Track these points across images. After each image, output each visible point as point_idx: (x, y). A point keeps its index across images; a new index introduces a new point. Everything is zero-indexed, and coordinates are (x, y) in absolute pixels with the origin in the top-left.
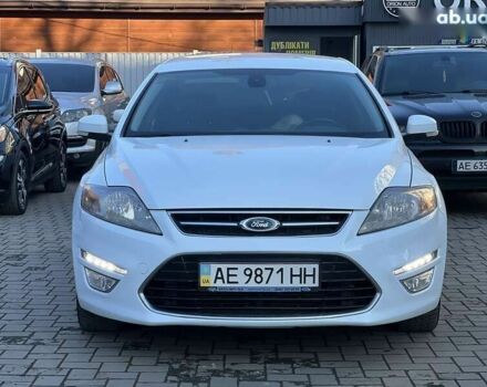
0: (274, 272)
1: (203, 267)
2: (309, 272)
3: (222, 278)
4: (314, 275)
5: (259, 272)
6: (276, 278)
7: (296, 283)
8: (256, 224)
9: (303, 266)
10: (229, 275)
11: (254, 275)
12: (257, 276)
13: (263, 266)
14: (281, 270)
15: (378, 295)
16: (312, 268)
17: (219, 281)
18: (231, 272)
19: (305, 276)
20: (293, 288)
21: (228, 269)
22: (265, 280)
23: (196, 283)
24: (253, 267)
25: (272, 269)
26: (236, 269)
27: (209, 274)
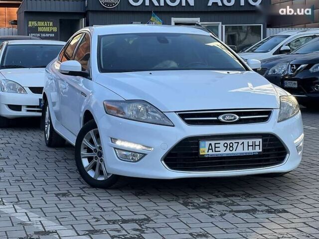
1: (202, 143)
2: (257, 143)
3: (212, 149)
4: (259, 145)
5: (231, 145)
6: (240, 147)
7: (251, 150)
8: (227, 118)
9: (254, 140)
10: (215, 147)
11: (229, 147)
12: (230, 147)
13: (233, 141)
14: (243, 143)
15: (288, 155)
16: (258, 141)
17: (210, 151)
18: (217, 145)
19: (255, 145)
20: (249, 153)
21: (215, 144)
23: (198, 153)
24: (228, 142)
25: (238, 143)
26: (219, 143)
27: (205, 147)
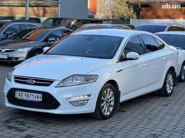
0: (31, 95)
1: (16, 92)
3: (20, 96)
4: (41, 97)
6: (32, 97)
7: (36, 99)
8: (30, 81)
9: (38, 94)
10: (21, 95)
11: (27, 96)
12: (28, 96)
13: (29, 93)
14: (33, 95)
16: (40, 95)
18: (22, 94)
19: (39, 97)
20: (36, 101)
22: (29, 97)
23: (15, 96)
24: (27, 93)
25: (31, 94)
26: (23, 93)
27: (17, 94)
